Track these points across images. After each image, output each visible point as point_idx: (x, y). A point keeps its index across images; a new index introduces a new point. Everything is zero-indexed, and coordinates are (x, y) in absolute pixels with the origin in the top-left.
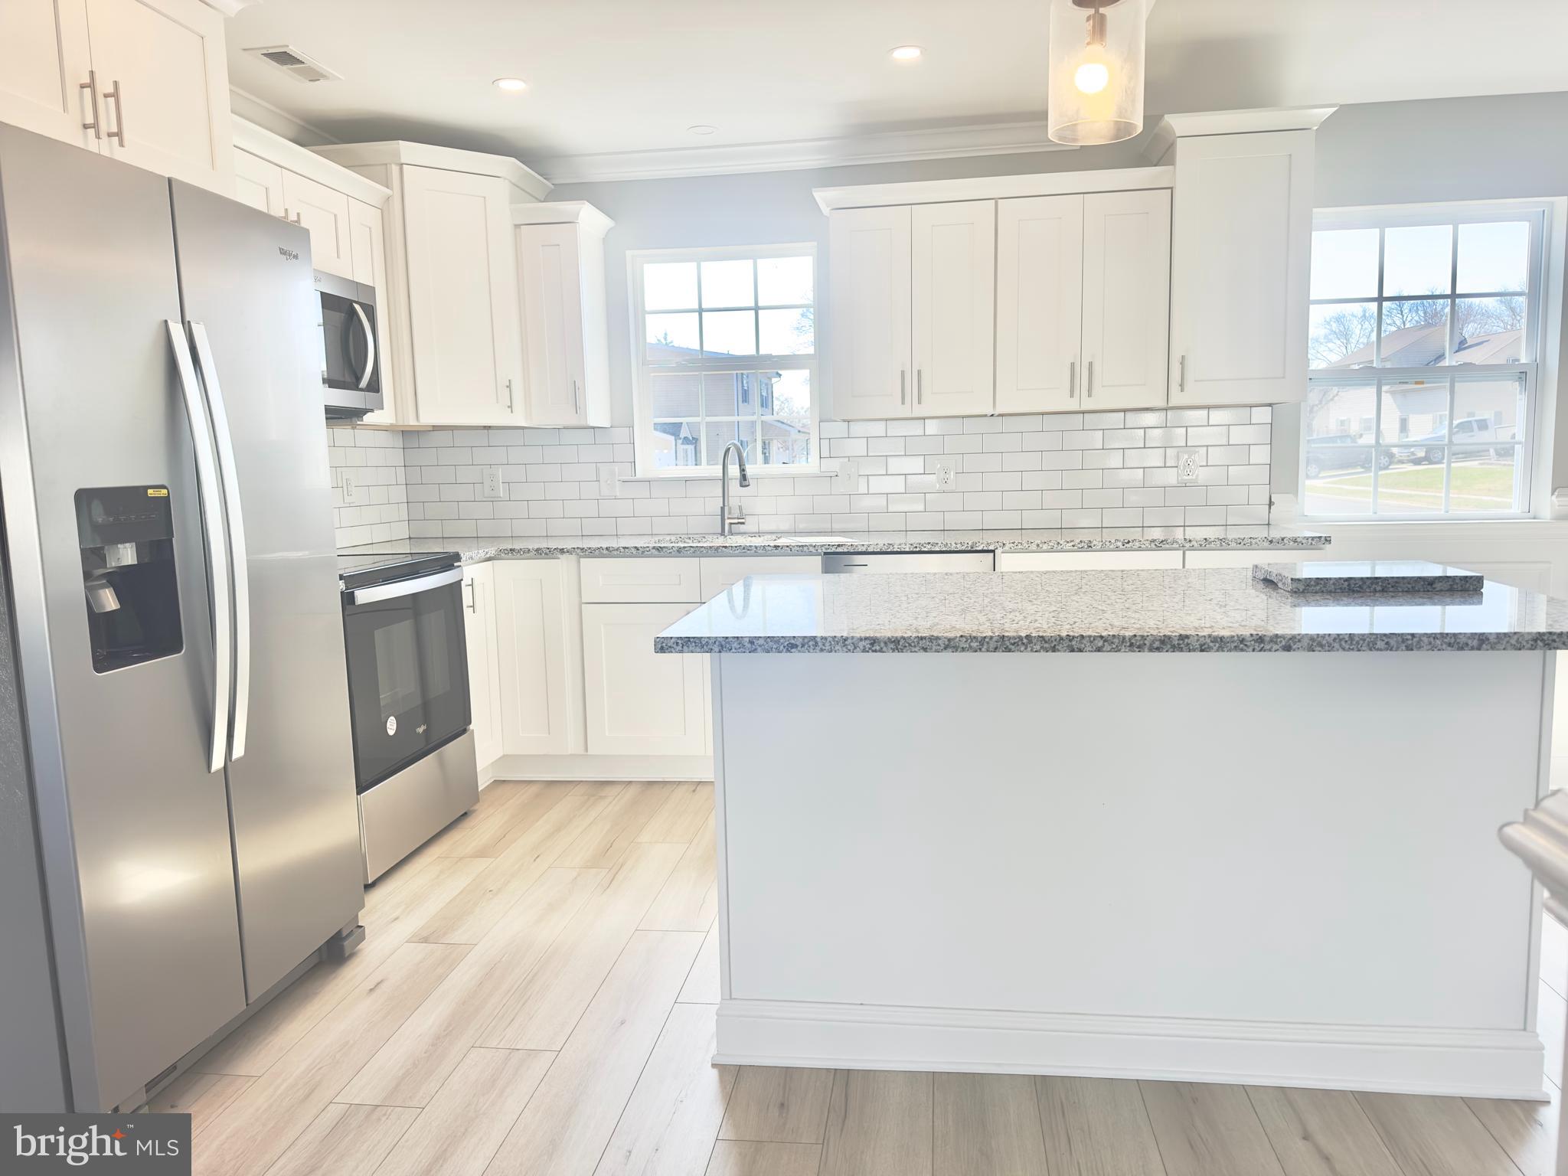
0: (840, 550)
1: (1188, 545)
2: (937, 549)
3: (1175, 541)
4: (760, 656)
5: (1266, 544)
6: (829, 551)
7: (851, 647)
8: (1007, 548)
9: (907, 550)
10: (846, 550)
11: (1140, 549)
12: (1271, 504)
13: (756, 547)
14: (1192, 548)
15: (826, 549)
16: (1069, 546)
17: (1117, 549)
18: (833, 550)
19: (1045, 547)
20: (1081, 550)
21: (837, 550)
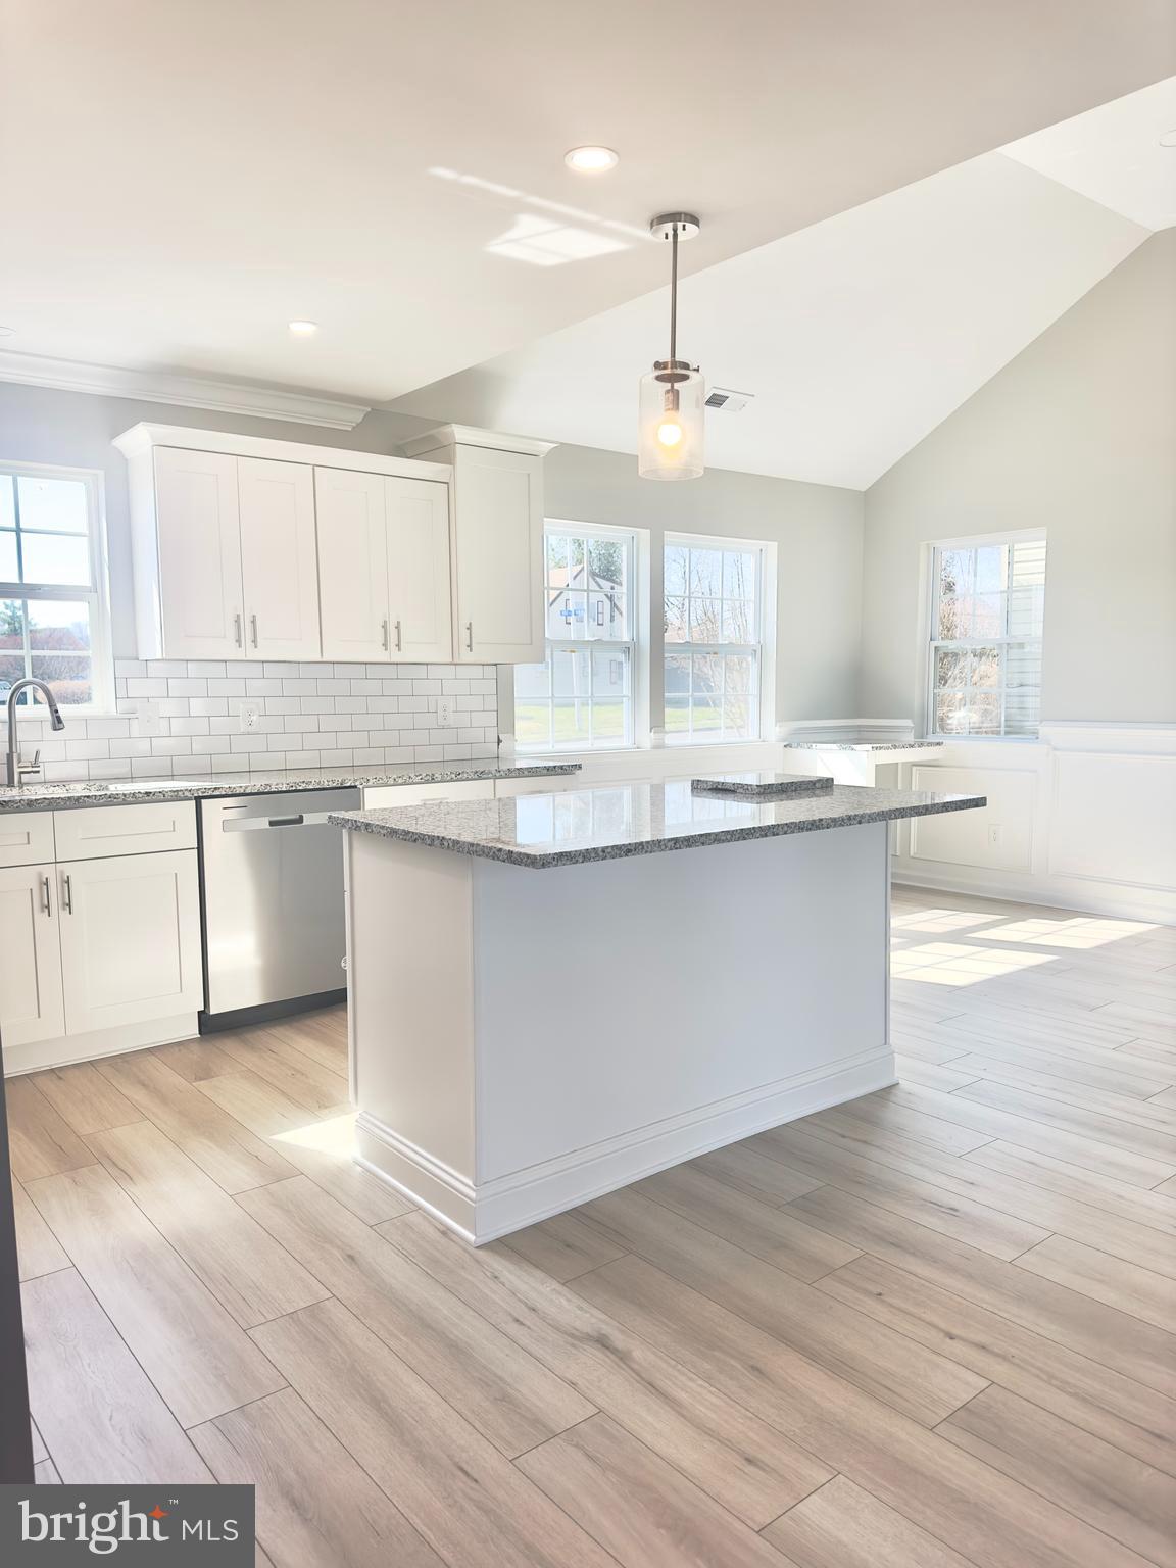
0: (217, 793)
1: (498, 775)
2: (311, 787)
3: (490, 772)
4: (609, 861)
5: (546, 771)
6: (206, 794)
7: (663, 847)
8: (370, 783)
9: (284, 789)
10: (223, 793)
11: (467, 779)
12: (499, 741)
13: (124, 795)
14: (501, 777)
15: (203, 793)
16: (418, 779)
17: (452, 780)
18: (210, 793)
19: (400, 781)
20: (427, 782)
21: (215, 794)
